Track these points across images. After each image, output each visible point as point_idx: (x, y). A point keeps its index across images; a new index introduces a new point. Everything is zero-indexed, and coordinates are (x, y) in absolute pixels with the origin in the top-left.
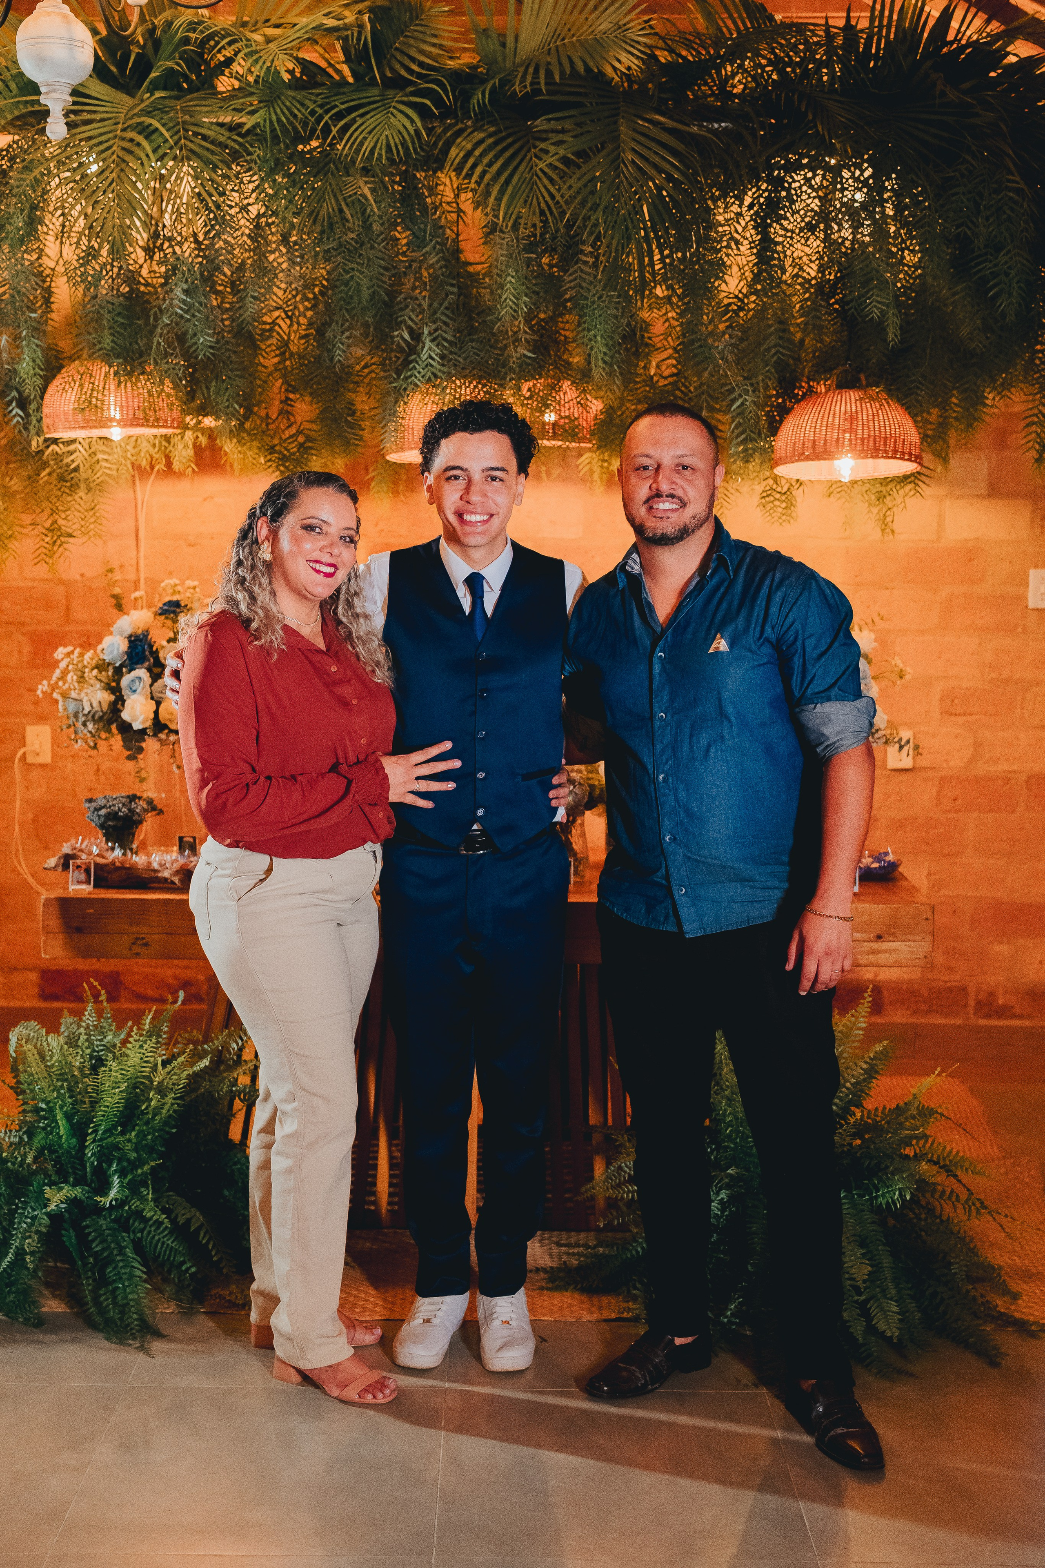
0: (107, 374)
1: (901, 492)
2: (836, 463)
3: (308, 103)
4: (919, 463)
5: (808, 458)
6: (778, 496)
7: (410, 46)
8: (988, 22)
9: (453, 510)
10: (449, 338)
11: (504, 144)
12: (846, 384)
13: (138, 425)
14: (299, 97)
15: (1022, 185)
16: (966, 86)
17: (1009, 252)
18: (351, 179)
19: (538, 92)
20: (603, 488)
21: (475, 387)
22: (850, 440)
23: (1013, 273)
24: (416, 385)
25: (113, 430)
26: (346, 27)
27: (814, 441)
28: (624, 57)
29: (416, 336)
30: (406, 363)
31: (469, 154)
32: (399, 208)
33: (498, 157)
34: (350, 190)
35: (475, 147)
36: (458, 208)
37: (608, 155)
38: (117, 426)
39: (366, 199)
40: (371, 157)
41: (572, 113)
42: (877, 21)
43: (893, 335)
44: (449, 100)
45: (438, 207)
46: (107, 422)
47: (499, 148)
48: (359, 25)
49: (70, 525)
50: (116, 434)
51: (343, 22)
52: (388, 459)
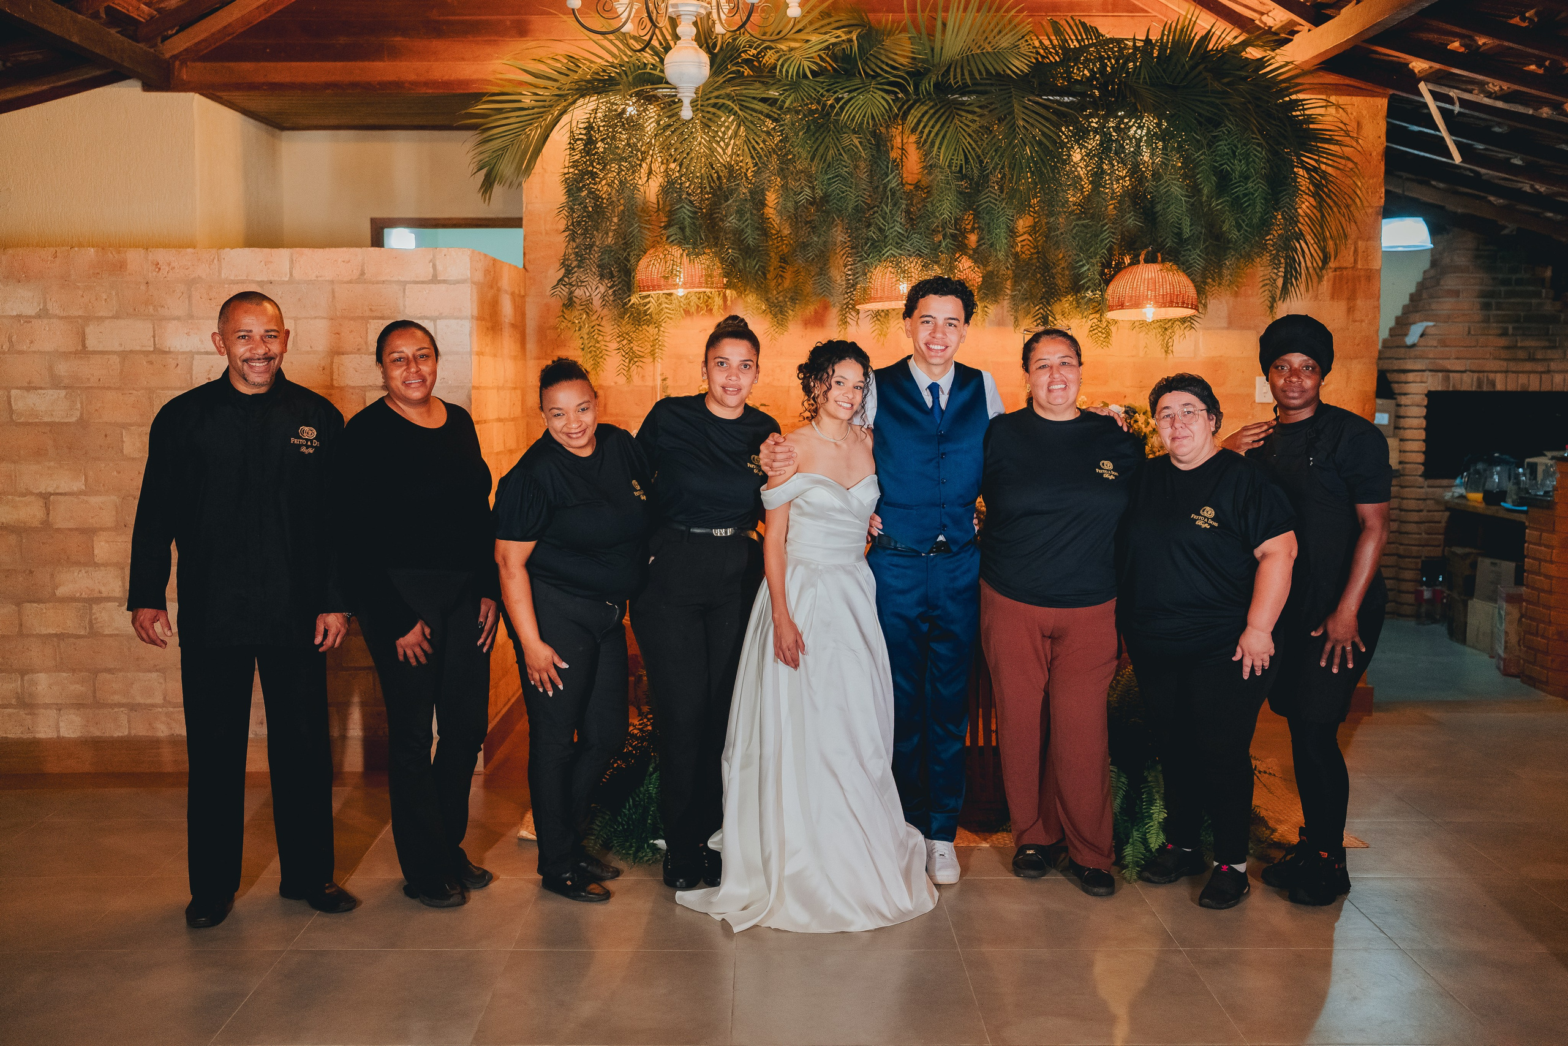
0: (682, 255)
1: (1183, 327)
2: (1144, 310)
3: (818, 89)
4: (1198, 310)
5: (1128, 308)
6: (1101, 329)
7: (881, 54)
9: (924, 342)
10: (900, 230)
11: (940, 113)
12: (1151, 259)
13: (701, 287)
14: (811, 85)
15: (1262, 141)
16: (1226, 80)
17: (1254, 181)
18: (846, 135)
19: (965, 85)
21: (917, 263)
22: (1155, 296)
23: (1257, 194)
24: (880, 261)
25: (680, 290)
26: (840, 43)
27: (1131, 297)
30: (873, 248)
31: (921, 119)
32: (875, 152)
33: (936, 122)
34: (846, 143)
35: (923, 116)
36: (903, 149)
37: (1008, 123)
38: (682, 287)
39: (857, 147)
40: (862, 123)
41: (986, 96)
42: (1165, 38)
43: (1187, 232)
44: (911, 89)
45: (892, 149)
46: (677, 284)
47: (937, 116)
48: (850, 41)
49: (642, 350)
50: (680, 292)
51: (840, 39)
52: (857, 307)
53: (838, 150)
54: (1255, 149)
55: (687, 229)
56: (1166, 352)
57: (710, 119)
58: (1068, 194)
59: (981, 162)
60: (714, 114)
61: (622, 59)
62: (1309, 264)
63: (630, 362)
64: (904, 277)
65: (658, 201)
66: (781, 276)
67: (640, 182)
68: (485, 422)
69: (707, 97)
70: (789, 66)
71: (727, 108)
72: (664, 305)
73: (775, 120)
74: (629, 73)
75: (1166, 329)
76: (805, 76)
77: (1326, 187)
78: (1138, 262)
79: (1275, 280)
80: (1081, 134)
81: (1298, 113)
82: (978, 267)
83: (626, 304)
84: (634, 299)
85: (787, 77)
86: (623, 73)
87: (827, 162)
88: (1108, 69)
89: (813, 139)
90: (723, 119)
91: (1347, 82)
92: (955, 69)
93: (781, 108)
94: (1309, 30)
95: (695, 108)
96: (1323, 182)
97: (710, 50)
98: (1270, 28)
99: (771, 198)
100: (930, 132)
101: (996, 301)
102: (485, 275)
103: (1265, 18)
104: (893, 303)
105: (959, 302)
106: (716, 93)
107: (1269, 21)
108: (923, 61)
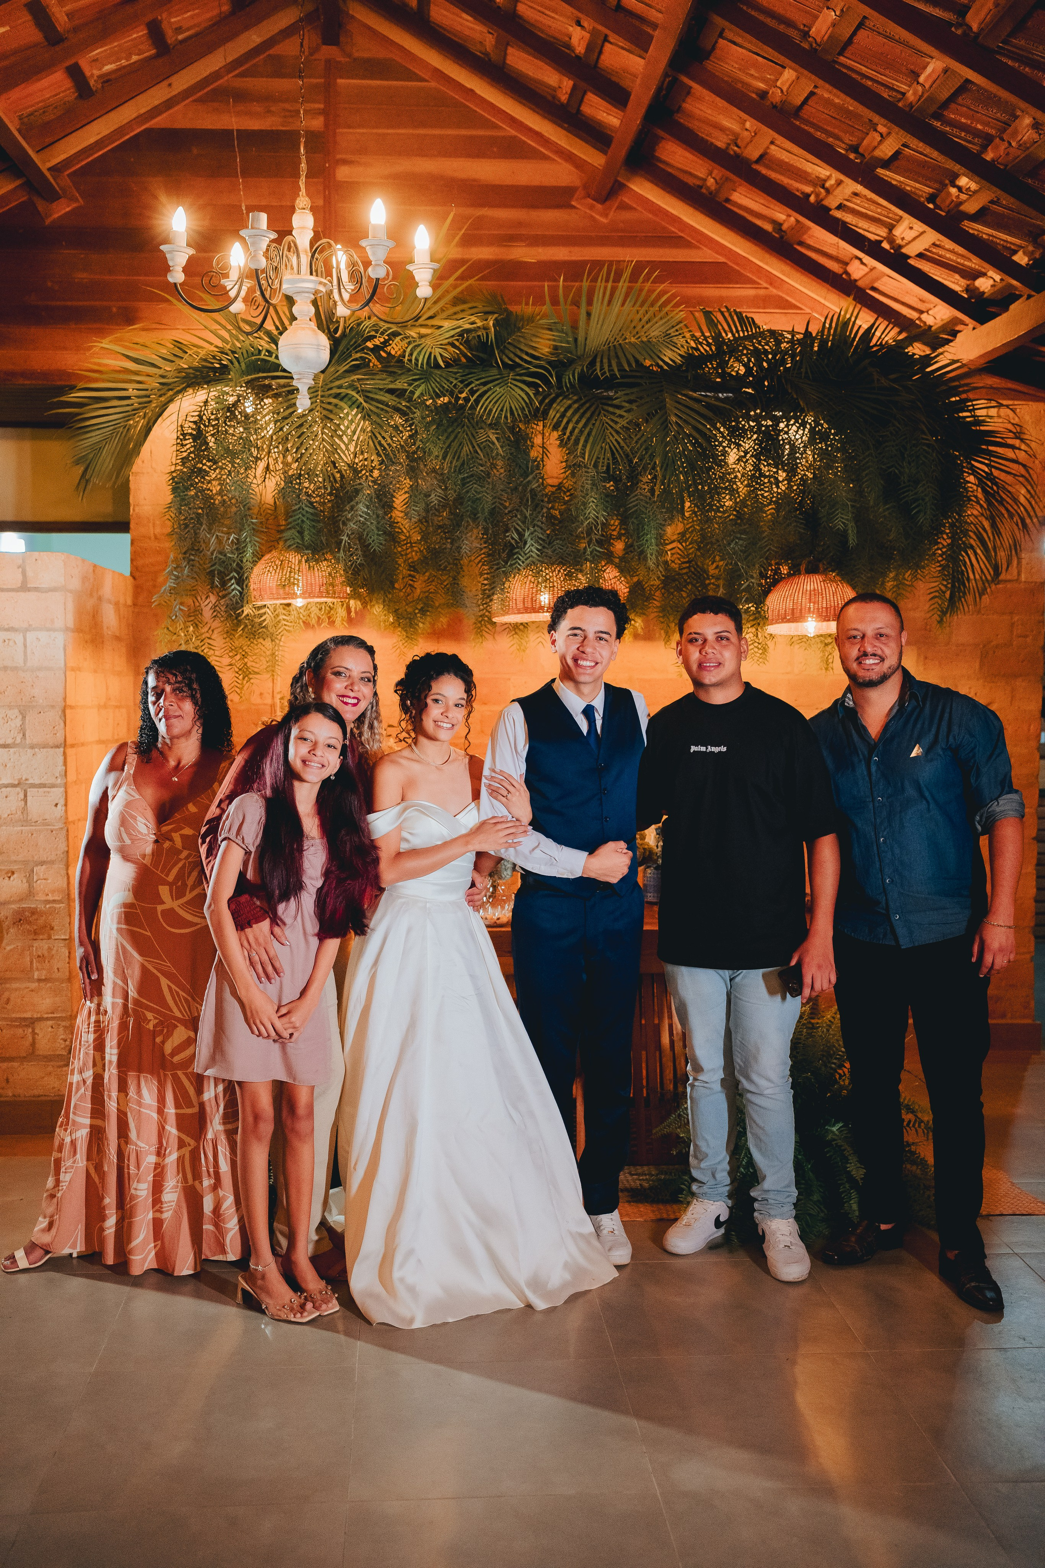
0: (300, 562)
2: (805, 624)
3: (451, 379)
5: (789, 621)
6: (756, 644)
7: (519, 342)
8: (900, 333)
9: (571, 658)
10: (541, 536)
11: (585, 408)
12: (812, 570)
13: (322, 597)
14: (444, 375)
16: (892, 376)
17: (924, 485)
18: (482, 430)
19: (613, 376)
20: (631, 639)
21: (559, 571)
22: (818, 609)
23: (927, 499)
24: (519, 570)
25: (299, 599)
26: (475, 330)
27: (793, 609)
28: (669, 353)
29: (521, 535)
30: (511, 555)
31: (563, 416)
32: (513, 450)
33: (581, 417)
34: (482, 438)
35: (566, 410)
36: (543, 447)
37: (660, 419)
38: (300, 597)
39: (493, 443)
40: (499, 417)
41: (635, 390)
42: (826, 331)
43: (852, 540)
44: (553, 380)
45: (532, 446)
46: (295, 594)
47: (582, 411)
48: (486, 328)
49: (257, 666)
50: (299, 602)
51: (475, 326)
52: (494, 620)
53: (474, 447)
54: (924, 450)
55: (306, 533)
56: (827, 669)
57: (331, 411)
58: (724, 498)
59: (631, 461)
60: (336, 405)
61: (233, 344)
62: (977, 577)
63: (244, 678)
64: (546, 587)
65: (275, 502)
66: (410, 585)
67: (254, 481)
68: (83, 744)
69: (329, 386)
70: (419, 354)
71: (350, 399)
72: (281, 617)
73: (403, 413)
74: (241, 360)
75: (826, 645)
76: (437, 366)
77: (998, 493)
78: (800, 574)
79: (944, 592)
80: (736, 434)
81: (968, 414)
82: (625, 578)
83: (239, 615)
84: (247, 610)
85: (417, 365)
86: (234, 360)
87: (461, 461)
88: (765, 364)
89: (446, 435)
90: (345, 411)
91: (1010, 385)
92: (602, 361)
93: (410, 400)
94: (974, 329)
95: (314, 400)
96: (995, 488)
97: (331, 336)
98: (930, 327)
99: (400, 499)
100: (574, 429)
101: (644, 614)
102: (83, 583)
103: (924, 317)
104: (533, 615)
105: (611, 614)
106: (338, 383)
107: (928, 319)
108: (568, 350)
